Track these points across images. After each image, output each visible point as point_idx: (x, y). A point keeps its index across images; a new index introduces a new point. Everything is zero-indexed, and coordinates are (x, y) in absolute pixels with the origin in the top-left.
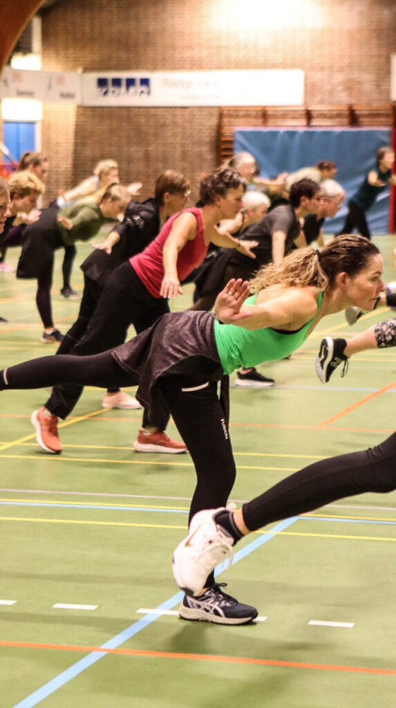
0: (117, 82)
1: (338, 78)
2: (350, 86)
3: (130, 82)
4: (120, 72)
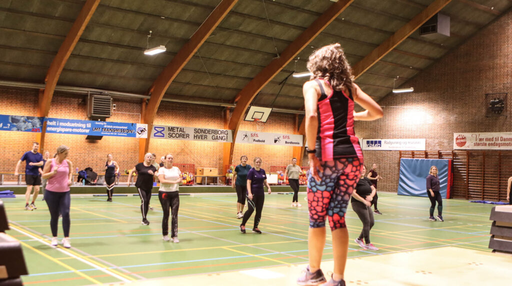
0: (372, 142)
1: (436, 141)
3: (376, 142)
4: (373, 139)
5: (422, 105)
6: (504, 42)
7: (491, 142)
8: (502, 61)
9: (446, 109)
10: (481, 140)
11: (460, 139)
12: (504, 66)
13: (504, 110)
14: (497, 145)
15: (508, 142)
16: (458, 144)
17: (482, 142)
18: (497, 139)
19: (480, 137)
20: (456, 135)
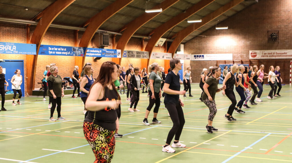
0: (198, 56)
1: (239, 55)
2: (241, 56)
3: (200, 56)
4: (198, 54)
5: (230, 36)
6: (277, 5)
7: (271, 55)
8: (276, 15)
9: (245, 38)
10: (265, 54)
11: (253, 53)
12: (277, 17)
13: (278, 39)
14: (274, 56)
15: (280, 55)
16: (252, 56)
17: (266, 55)
18: (274, 53)
19: (265, 53)
20: (250, 52)
